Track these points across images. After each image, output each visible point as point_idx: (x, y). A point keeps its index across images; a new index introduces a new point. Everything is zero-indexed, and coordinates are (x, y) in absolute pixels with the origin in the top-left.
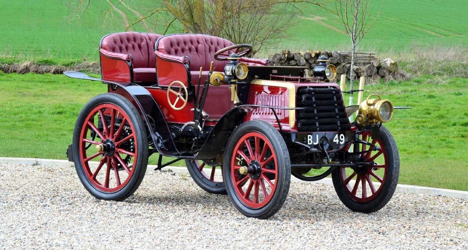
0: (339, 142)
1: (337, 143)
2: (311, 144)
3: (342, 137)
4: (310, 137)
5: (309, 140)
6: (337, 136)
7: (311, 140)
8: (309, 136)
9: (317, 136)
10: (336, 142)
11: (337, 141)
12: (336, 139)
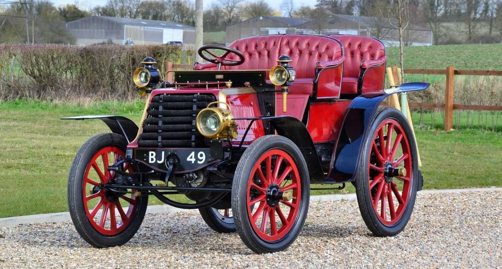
0: (196, 162)
1: (193, 162)
2: (154, 162)
3: (201, 155)
4: (152, 155)
5: (150, 157)
6: (193, 154)
7: (153, 157)
8: (150, 153)
9: (163, 153)
10: (191, 162)
11: (193, 160)
12: (191, 158)
